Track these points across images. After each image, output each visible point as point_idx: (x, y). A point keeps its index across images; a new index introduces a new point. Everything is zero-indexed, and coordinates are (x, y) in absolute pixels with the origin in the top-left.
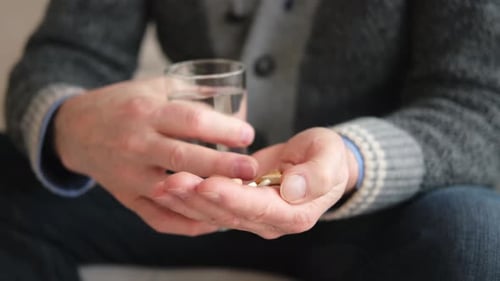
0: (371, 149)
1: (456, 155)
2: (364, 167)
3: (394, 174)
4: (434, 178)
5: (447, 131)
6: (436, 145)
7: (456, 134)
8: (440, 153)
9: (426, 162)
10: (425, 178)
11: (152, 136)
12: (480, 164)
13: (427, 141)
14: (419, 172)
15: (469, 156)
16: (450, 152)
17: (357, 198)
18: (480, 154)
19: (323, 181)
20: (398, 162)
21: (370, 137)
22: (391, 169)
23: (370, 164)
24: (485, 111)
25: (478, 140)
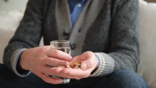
0: (101, 58)
1: (123, 63)
2: (100, 62)
3: (107, 65)
4: (117, 68)
5: (120, 58)
6: (118, 60)
7: (123, 59)
8: (119, 62)
9: (115, 63)
10: (115, 68)
11: (46, 57)
12: (129, 67)
13: (115, 59)
14: (113, 66)
15: (126, 64)
16: (121, 62)
17: (98, 70)
18: (129, 65)
19: (91, 64)
20: (108, 62)
21: (101, 56)
22: (106, 64)
23: (101, 61)
24: (130, 55)
25: (128, 61)
